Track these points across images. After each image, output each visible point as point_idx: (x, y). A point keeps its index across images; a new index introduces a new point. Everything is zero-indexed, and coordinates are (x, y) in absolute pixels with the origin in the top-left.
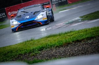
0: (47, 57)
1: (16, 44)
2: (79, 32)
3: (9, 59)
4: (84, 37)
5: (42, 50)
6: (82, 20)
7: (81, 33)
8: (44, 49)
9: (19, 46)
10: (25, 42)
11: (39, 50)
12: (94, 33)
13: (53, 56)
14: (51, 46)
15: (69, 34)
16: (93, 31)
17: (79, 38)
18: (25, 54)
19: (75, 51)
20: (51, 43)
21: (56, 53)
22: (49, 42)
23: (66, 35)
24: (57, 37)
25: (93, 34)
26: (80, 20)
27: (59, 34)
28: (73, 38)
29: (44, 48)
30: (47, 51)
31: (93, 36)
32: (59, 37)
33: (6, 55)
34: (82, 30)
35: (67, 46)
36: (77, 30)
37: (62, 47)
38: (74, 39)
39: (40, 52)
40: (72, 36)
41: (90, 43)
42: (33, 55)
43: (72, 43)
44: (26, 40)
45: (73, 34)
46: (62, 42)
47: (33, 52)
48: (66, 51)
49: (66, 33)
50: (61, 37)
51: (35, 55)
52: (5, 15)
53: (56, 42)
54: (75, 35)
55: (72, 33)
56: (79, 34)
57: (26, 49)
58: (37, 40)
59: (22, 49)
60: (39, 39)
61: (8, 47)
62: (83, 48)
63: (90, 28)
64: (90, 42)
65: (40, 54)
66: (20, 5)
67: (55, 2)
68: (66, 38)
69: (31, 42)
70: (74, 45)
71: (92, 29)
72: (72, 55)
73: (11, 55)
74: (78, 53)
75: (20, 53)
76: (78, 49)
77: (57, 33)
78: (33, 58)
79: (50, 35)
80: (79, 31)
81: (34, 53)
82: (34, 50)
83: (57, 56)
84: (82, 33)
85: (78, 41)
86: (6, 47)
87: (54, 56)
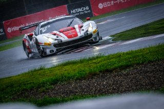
0: (63, 94)
1: (19, 75)
2: (109, 58)
3: (8, 97)
4: (116, 65)
5: (56, 83)
6: (113, 40)
7: (112, 60)
8: (59, 83)
9: (23, 78)
10: (32, 71)
11: (52, 84)
12: (131, 59)
13: (71, 92)
14: (69, 78)
15: (94, 61)
16: (130, 56)
17: (109, 66)
18: (31, 90)
19: (104, 85)
20: (69, 74)
21: (76, 88)
22: (66, 72)
23: (90, 62)
24: (78, 66)
25: (130, 61)
26: (111, 41)
27: (81, 60)
28: (100, 66)
29: (58, 81)
30: (63, 85)
31: (129, 63)
32: (80, 65)
33: (5, 91)
34: (113, 55)
35: (92, 78)
36: (107, 55)
37: (85, 79)
38: (102, 67)
39: (52, 86)
40: (98, 63)
41: (125, 75)
42: (43, 92)
43: (99, 74)
44: (33, 69)
45: (101, 61)
46: (84, 73)
47: (44, 86)
48: (89, 85)
49: (90, 59)
50: (82, 65)
51: (45, 90)
52: (2, 32)
53: (76, 72)
54: (103, 62)
55: (99, 60)
56: (108, 61)
57: (33, 83)
58: (49, 69)
59: (27, 81)
60: (52, 68)
61: (6, 78)
62: (114, 81)
63: (125, 52)
64: (124, 72)
65: (53, 90)
66: (25, 18)
67: (75, 13)
68: (90, 66)
69: (40, 72)
70: (102, 76)
71: (127, 54)
72: (99, 91)
73: (11, 91)
74: (108, 88)
75: (25, 87)
76: (107, 83)
77: (77, 59)
78: (43, 95)
79: (67, 61)
80: (109, 56)
81: (44, 88)
82: (44, 84)
83: (77, 92)
84: (114, 60)
85: (108, 71)
86: (4, 79)
87: (73, 93)
